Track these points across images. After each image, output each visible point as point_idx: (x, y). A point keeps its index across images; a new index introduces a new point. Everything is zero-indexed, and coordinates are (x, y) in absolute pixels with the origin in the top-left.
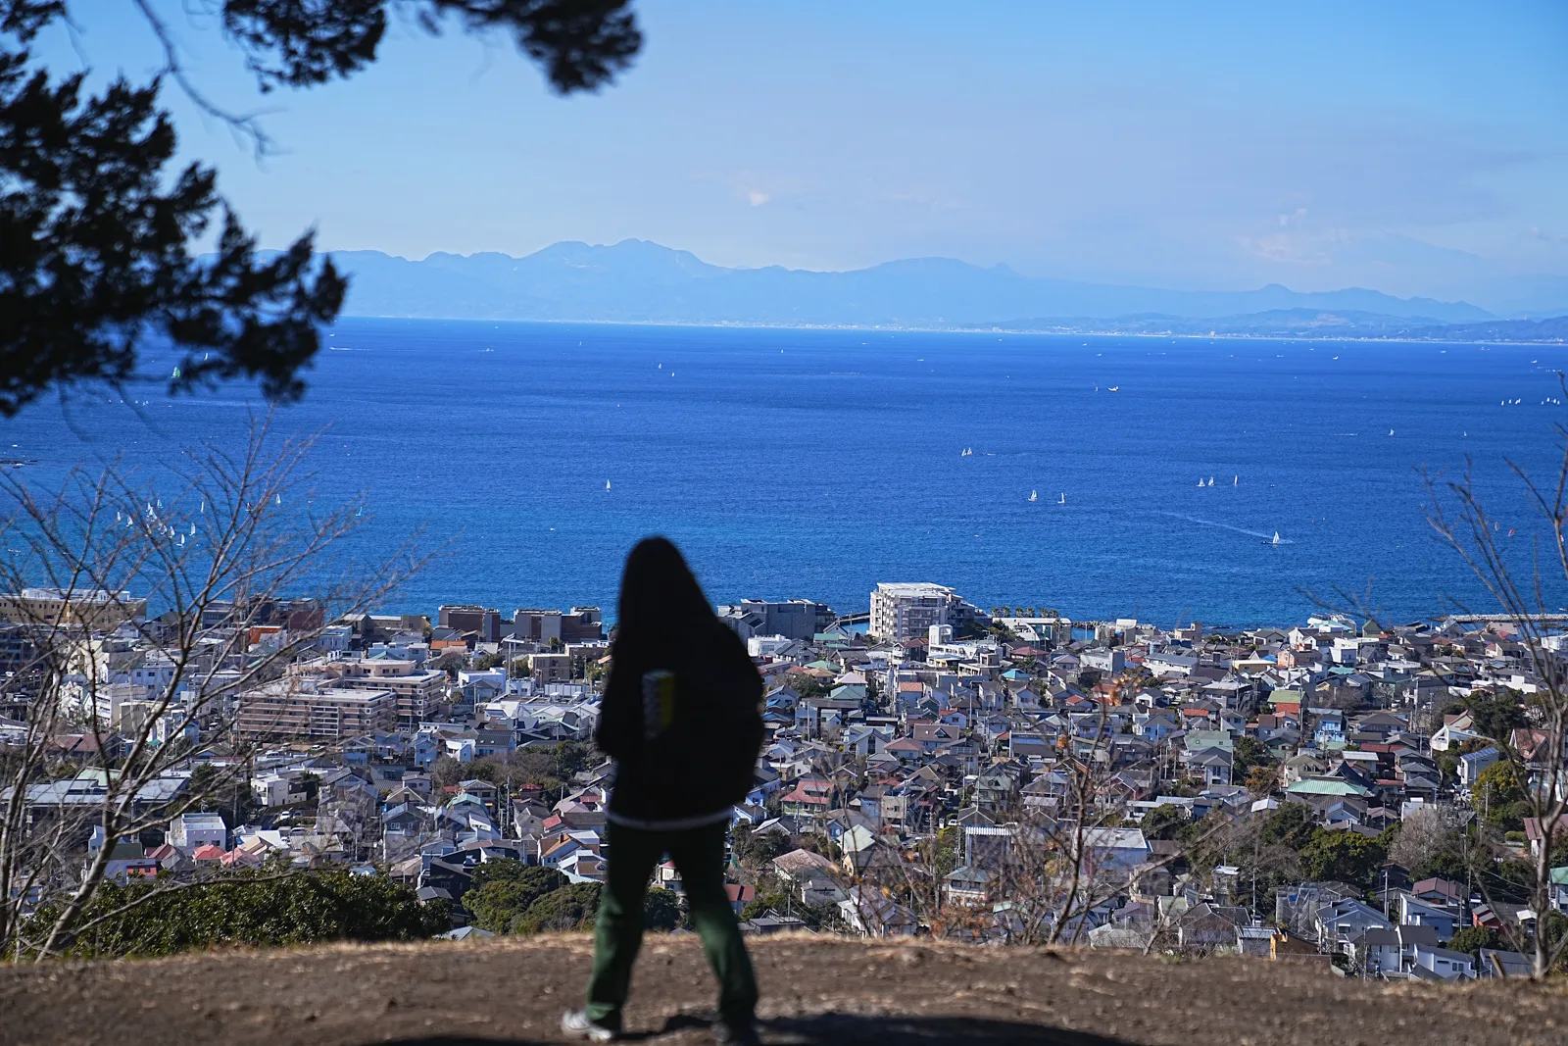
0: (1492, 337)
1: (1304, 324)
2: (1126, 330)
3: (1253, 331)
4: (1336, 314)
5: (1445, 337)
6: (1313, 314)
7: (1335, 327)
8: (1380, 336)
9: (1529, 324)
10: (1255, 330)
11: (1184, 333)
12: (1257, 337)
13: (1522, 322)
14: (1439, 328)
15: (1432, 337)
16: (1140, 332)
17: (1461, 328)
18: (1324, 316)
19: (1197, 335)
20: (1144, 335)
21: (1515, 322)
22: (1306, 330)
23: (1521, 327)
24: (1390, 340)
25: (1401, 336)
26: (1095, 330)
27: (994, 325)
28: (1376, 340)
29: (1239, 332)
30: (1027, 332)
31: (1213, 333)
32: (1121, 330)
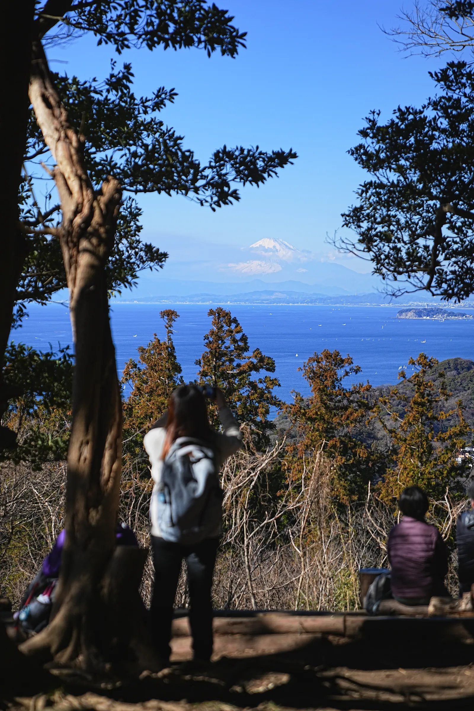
0: (342, 303)
1: (268, 297)
2: (192, 301)
3: (245, 301)
4: (282, 293)
6: (272, 293)
7: (281, 298)
8: (298, 303)
9: (357, 297)
10: (247, 300)
11: (217, 302)
12: (248, 304)
13: (354, 296)
14: (321, 299)
15: (319, 303)
16: (199, 302)
17: (330, 298)
18: (277, 294)
20: (200, 303)
21: (351, 296)
22: (268, 300)
23: (354, 299)
24: (302, 304)
25: (306, 303)
26: (179, 301)
27: (135, 300)
28: (296, 304)
29: (240, 302)
30: (149, 303)
31: (229, 302)
32: (190, 302)
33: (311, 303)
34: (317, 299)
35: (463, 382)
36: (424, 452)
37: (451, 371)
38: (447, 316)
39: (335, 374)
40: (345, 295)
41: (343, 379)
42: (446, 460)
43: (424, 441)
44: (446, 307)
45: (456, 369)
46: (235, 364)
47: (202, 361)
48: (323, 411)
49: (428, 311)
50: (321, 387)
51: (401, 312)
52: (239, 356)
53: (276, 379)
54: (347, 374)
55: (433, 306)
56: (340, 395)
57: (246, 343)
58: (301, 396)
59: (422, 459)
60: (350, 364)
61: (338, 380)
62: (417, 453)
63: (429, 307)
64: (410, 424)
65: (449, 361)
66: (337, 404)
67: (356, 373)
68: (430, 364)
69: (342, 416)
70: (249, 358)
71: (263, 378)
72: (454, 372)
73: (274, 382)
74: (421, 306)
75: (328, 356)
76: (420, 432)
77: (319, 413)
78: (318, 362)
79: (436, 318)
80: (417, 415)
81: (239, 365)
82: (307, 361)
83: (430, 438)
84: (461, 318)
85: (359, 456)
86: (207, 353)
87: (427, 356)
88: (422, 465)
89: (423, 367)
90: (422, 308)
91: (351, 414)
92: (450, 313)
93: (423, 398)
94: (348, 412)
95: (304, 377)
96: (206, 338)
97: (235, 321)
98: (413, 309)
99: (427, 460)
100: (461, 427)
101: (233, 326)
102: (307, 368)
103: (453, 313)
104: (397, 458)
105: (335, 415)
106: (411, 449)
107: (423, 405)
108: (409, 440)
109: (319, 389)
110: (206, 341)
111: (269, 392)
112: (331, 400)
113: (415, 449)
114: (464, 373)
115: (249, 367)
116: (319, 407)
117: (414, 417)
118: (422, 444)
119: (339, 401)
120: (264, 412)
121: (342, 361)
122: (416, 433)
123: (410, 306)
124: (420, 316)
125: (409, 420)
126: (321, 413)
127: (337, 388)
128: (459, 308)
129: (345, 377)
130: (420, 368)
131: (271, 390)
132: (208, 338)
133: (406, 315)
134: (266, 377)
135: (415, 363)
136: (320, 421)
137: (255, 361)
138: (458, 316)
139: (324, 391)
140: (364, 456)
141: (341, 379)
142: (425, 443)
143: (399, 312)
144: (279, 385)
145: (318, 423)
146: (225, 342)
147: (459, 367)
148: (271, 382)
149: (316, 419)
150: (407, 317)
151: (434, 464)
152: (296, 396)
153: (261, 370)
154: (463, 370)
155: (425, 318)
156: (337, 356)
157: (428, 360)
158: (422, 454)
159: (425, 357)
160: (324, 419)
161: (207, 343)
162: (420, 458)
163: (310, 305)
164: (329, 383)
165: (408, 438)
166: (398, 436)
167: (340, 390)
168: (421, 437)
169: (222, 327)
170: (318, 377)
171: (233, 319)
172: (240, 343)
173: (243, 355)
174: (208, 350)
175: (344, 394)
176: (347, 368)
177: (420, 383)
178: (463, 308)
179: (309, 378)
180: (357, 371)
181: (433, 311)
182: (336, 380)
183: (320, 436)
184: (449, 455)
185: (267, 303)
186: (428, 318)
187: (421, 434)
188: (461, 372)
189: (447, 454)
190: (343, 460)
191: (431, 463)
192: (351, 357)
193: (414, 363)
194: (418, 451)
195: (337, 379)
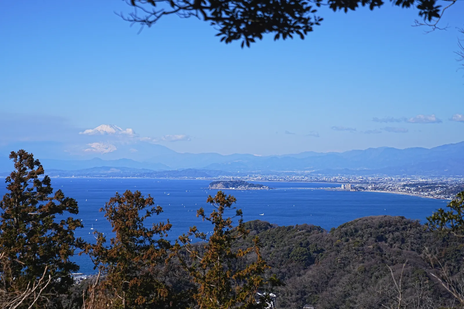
0: (165, 176)
1: (105, 172)
3: (87, 175)
4: (117, 168)
5: (151, 176)
6: (108, 168)
7: (116, 173)
8: (130, 177)
9: (177, 172)
10: (88, 175)
12: (89, 177)
13: (175, 171)
15: (147, 176)
17: (156, 173)
18: (113, 169)
19: (68, 177)
21: (173, 171)
24: (133, 178)
28: (128, 178)
29: (82, 176)
31: (73, 176)
33: (141, 176)
34: (145, 173)
35: (262, 239)
36: (223, 290)
37: (252, 231)
38: (248, 187)
39: (136, 214)
40: (168, 170)
41: (144, 219)
42: (244, 298)
43: (222, 279)
44: (247, 180)
45: (256, 229)
46: (37, 206)
47: (4, 203)
48: (125, 251)
49: (234, 183)
50: (123, 227)
51: (212, 184)
52: (41, 198)
53: (78, 221)
54: (148, 214)
55: (237, 179)
56: (142, 235)
57: (49, 185)
58: (104, 237)
59: (221, 297)
60: (151, 204)
61: (140, 221)
62: (216, 291)
63: (234, 180)
64: (209, 262)
65: (250, 223)
66: (138, 244)
67: (158, 214)
68: (227, 202)
69: (143, 255)
70: (51, 199)
71: (65, 219)
72: (254, 232)
73: (77, 224)
74: (228, 179)
75: (129, 196)
76: (218, 270)
77: (120, 253)
78: (120, 203)
79: (239, 188)
80: (215, 253)
81: (41, 207)
82: (109, 201)
83: (228, 276)
84: (259, 189)
85: (160, 295)
86: (9, 195)
87: (225, 194)
88: (220, 303)
89: (221, 204)
90: (229, 180)
91: (152, 253)
92: (250, 185)
93: (221, 235)
94: (149, 252)
95: (106, 218)
96: (8, 180)
97: (38, 163)
98: (221, 181)
99: (226, 298)
100: (258, 264)
101: (36, 168)
102: (109, 209)
103: (253, 185)
104: (197, 296)
105: (136, 255)
106: (210, 287)
107: (221, 242)
108: (208, 279)
109: (121, 228)
110: (8, 183)
111: (72, 233)
112: (133, 240)
113: (214, 287)
114: (262, 232)
115: (49, 207)
116: (121, 248)
117: (213, 254)
118: (220, 282)
119: (141, 242)
120: (65, 253)
121: (143, 201)
122: (214, 271)
123: (219, 179)
124: (228, 187)
125: (207, 258)
126: (123, 253)
127: (138, 229)
128: (257, 181)
129: (147, 217)
130: (218, 206)
131: (73, 231)
132: (10, 180)
133: (216, 186)
134: (69, 219)
135: (214, 201)
136: (121, 261)
137: (57, 203)
138: (257, 187)
139: (126, 231)
140: (165, 296)
141: (142, 220)
142: (223, 281)
143: (210, 184)
144: (82, 226)
145: (119, 263)
146: (27, 185)
147: (258, 227)
148: (73, 223)
149: (117, 259)
150: (217, 188)
151: (232, 302)
152: (99, 237)
153: (64, 211)
154: (261, 230)
155: (231, 188)
156: (139, 196)
157: (226, 198)
158: (220, 292)
159: (223, 195)
160: (125, 259)
161: (9, 186)
162: (219, 297)
163: (139, 178)
164: (130, 223)
165: (207, 277)
166: (197, 275)
167: (141, 230)
168: (219, 275)
169: (25, 169)
170: (120, 217)
171: (36, 161)
172: (43, 186)
173: (46, 198)
174: (10, 192)
175: (145, 234)
176: (148, 208)
177: (218, 220)
178: (261, 181)
179: (111, 218)
180: (158, 212)
181: (237, 183)
182: (137, 221)
183: (122, 276)
184: (247, 293)
185: (104, 177)
186: (234, 188)
187: (220, 272)
188: (260, 232)
189: (245, 292)
190: (144, 300)
191: (229, 301)
192: (152, 197)
193: (212, 202)
194: (217, 290)
195: (138, 219)
